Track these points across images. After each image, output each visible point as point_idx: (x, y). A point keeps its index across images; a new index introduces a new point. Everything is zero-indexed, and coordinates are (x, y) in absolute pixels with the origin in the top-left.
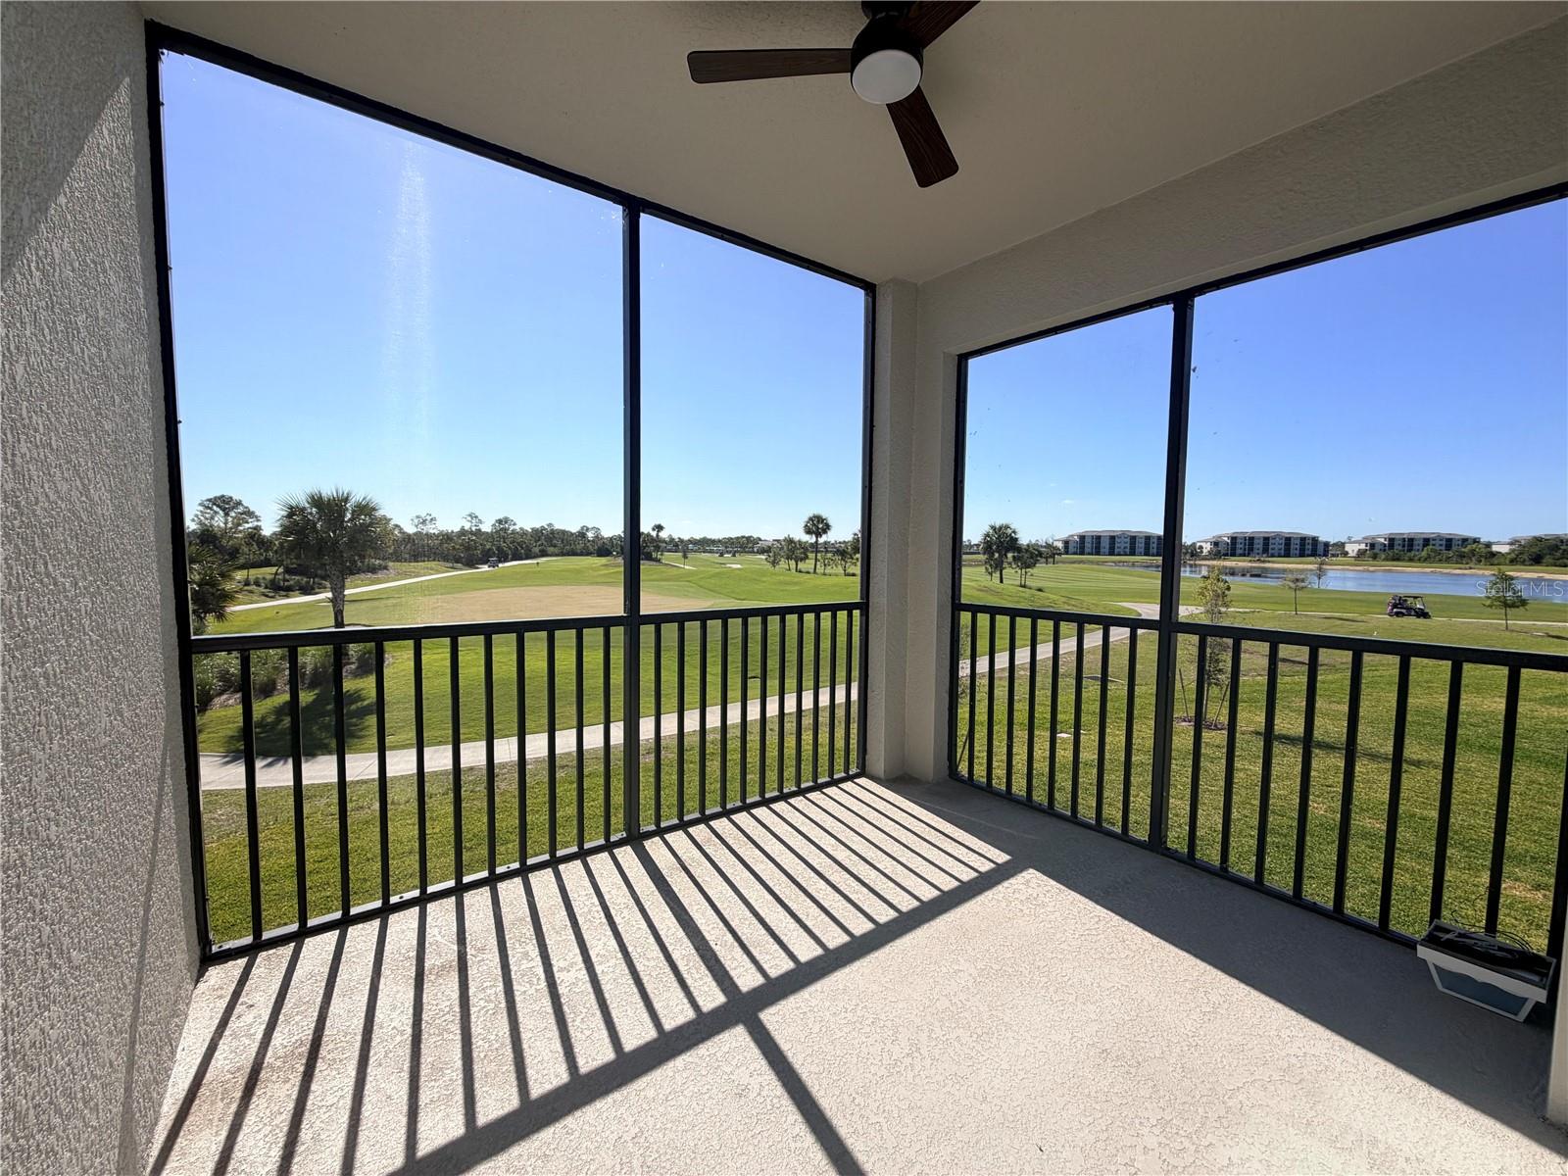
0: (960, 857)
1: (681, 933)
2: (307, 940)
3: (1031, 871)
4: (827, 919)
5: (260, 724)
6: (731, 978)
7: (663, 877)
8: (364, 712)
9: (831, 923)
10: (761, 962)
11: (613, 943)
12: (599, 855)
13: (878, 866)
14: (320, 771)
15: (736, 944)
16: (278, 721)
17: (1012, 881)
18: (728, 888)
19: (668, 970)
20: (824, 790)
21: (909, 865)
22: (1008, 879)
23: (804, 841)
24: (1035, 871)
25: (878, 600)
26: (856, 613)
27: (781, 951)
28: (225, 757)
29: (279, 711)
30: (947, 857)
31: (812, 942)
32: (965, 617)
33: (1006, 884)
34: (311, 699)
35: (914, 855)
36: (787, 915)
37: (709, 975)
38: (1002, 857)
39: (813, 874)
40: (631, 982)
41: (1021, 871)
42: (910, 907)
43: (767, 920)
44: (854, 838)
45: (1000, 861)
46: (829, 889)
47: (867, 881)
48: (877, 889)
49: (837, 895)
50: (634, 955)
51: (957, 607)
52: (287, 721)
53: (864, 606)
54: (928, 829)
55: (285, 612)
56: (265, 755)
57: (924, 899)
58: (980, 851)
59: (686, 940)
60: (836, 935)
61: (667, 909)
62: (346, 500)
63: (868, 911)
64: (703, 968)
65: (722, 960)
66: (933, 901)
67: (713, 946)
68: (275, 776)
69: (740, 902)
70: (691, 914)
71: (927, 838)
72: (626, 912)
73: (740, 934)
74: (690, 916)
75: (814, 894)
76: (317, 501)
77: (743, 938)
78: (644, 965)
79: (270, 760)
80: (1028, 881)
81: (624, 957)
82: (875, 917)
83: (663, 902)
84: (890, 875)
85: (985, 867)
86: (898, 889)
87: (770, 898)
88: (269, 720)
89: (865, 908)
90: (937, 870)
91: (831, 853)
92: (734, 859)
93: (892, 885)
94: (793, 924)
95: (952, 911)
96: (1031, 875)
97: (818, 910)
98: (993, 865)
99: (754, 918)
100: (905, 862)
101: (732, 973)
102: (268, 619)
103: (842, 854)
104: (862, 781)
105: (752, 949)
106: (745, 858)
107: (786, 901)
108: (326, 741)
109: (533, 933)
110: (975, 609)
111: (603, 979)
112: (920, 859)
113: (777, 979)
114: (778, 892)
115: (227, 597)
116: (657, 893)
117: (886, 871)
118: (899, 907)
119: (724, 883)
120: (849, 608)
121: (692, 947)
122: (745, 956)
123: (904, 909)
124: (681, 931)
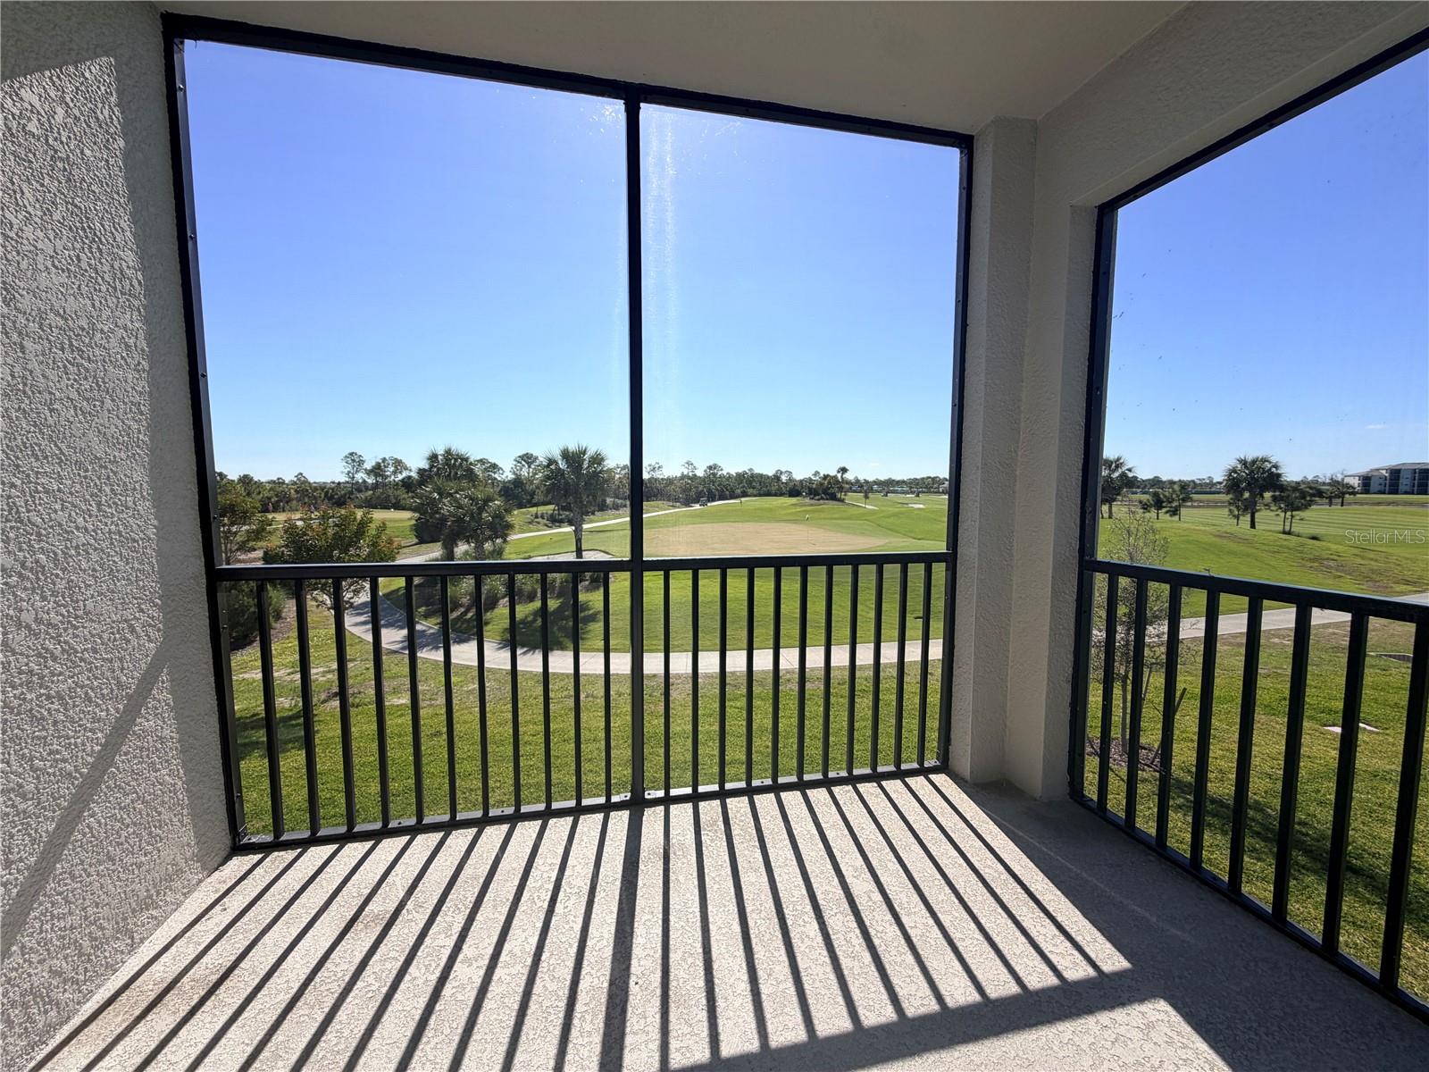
0: (1040, 940)
1: (609, 952)
3: (1162, 1005)
4: (792, 990)
5: (523, 621)
6: (621, 1048)
7: (638, 863)
8: (593, 618)
9: (795, 999)
10: (672, 1034)
11: (534, 940)
12: (594, 816)
13: (904, 920)
14: (561, 662)
15: (658, 992)
16: (535, 620)
17: (1119, 1015)
18: (697, 899)
19: (562, 1004)
20: (884, 783)
21: (951, 931)
22: (1111, 1007)
23: (823, 853)
24: (1169, 1009)
25: (969, 551)
26: (939, 570)
27: (706, 1024)
28: (500, 644)
29: (535, 614)
30: (1018, 933)
31: (753, 1025)
32: (1101, 580)
33: (1104, 1017)
34: (556, 606)
35: (966, 916)
36: (744, 965)
37: (602, 1031)
38: (1113, 961)
39: (809, 908)
40: (516, 1006)
41: (1142, 1000)
42: (923, 1011)
43: (715, 966)
44: (890, 865)
45: (1107, 968)
46: (820, 939)
47: (876, 942)
48: (886, 959)
49: (825, 953)
50: (543, 966)
51: (1087, 564)
52: (539, 622)
53: (950, 559)
54: (1006, 875)
55: (555, 539)
56: (523, 646)
57: (950, 1003)
58: (1079, 939)
59: (608, 964)
60: (791, 1026)
61: (615, 910)
62: (584, 453)
63: (855, 997)
64: (601, 1017)
65: (630, 1010)
66: (966, 1012)
67: (632, 983)
68: (530, 663)
69: (699, 924)
70: (636, 925)
71: (998, 891)
72: (573, 898)
73: (671, 978)
74: (632, 928)
75: (795, 941)
77: (673, 984)
78: (544, 986)
79: (525, 649)
80: (1150, 1026)
81: (532, 966)
82: (861, 1011)
83: (617, 898)
84: (915, 940)
85: (1077, 971)
86: (917, 969)
87: (737, 928)
88: (529, 619)
89: (853, 989)
90: (992, 954)
91: (849, 880)
92: (727, 858)
93: (910, 959)
94: (744, 986)
95: (987, 1043)
96: (1159, 1012)
97: (787, 970)
98: (1091, 972)
99: (701, 958)
100: (946, 924)
101: (629, 1040)
102: (544, 543)
103: (862, 886)
104: (940, 779)
105: (672, 1006)
106: (739, 860)
107: (754, 941)
108: (561, 639)
109: (473, 900)
110: (1114, 570)
111: (494, 988)
112: (973, 926)
114: (751, 923)
115: (509, 527)
116: (618, 883)
117: (912, 932)
118: (905, 1005)
119: (696, 891)
120: (928, 559)
121: (608, 978)
122: (658, 1016)
123: (911, 1012)
124: (611, 948)
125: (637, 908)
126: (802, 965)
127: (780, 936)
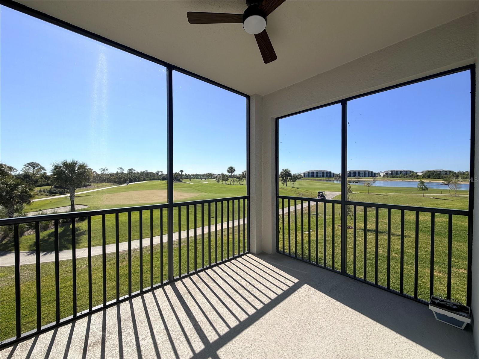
0: (282, 281)
1: (188, 319)
2: (40, 336)
3: (306, 285)
4: (240, 309)
5: (42, 240)
6: (206, 337)
7: (182, 297)
8: (83, 233)
9: (241, 310)
10: (217, 329)
11: (163, 326)
12: (159, 289)
13: (256, 286)
14: (66, 255)
15: (208, 322)
16: (49, 239)
17: (300, 289)
18: (205, 299)
19: (183, 336)
20: (237, 259)
21: (266, 285)
22: (299, 288)
23: (231, 278)
24: (307, 285)
25: (253, 196)
26: (246, 200)
27: (224, 324)
28: (28, 252)
29: (50, 235)
30: (278, 281)
31: (235, 319)
32: (280, 200)
33: (298, 290)
34: (61, 231)
35: (268, 281)
36: (226, 308)
37: (198, 336)
38: (296, 281)
39: (234, 291)
40: (169, 342)
41: (303, 285)
42: (268, 302)
43: (219, 311)
44: (247, 277)
45: (296, 282)
46: (240, 297)
47: (252, 293)
48: (256, 295)
49: (243, 299)
50: (170, 330)
51: (278, 197)
52: (53, 239)
53: (248, 198)
54: (271, 271)
55: (54, 201)
56: (43, 251)
57: (272, 298)
58: (289, 279)
59: (190, 322)
60: (243, 316)
61: (183, 310)
62: (76, 163)
63: (254, 305)
64: (196, 333)
65: (203, 329)
66: (276, 299)
67: (200, 324)
68: (48, 258)
69: (209, 304)
70: (192, 311)
71: (271, 275)
72: (168, 312)
73: (209, 318)
74: (191, 312)
75: (235, 299)
76: (65, 164)
77: (210, 319)
78: (174, 334)
79: (45, 253)
80: (305, 289)
81: (167, 332)
82: (256, 307)
83: (182, 307)
84: (260, 290)
85: (291, 284)
86: (263, 295)
87: (220, 302)
88: (46, 239)
89: (252, 304)
90: (276, 287)
91: (240, 283)
92: (207, 287)
93: (261, 293)
94: (228, 312)
95: (282, 302)
96: (306, 286)
97: (236, 306)
98: (293, 284)
99: (214, 311)
100: (265, 284)
101: (207, 335)
102: (47, 203)
103: (243, 283)
104: (249, 255)
105: (213, 324)
106: (211, 287)
107: (225, 303)
108: (66, 245)
109: (132, 324)
110: (283, 198)
111: (158, 342)
112: (270, 283)
113: (223, 336)
114: (222, 300)
116: (179, 303)
117: (259, 288)
118: (264, 302)
119: (204, 297)
120: (243, 198)
121: (192, 325)
122: (211, 327)
123: (266, 303)
124: (188, 318)
125: (189, 307)
126: (239, 303)
127: (231, 300)
